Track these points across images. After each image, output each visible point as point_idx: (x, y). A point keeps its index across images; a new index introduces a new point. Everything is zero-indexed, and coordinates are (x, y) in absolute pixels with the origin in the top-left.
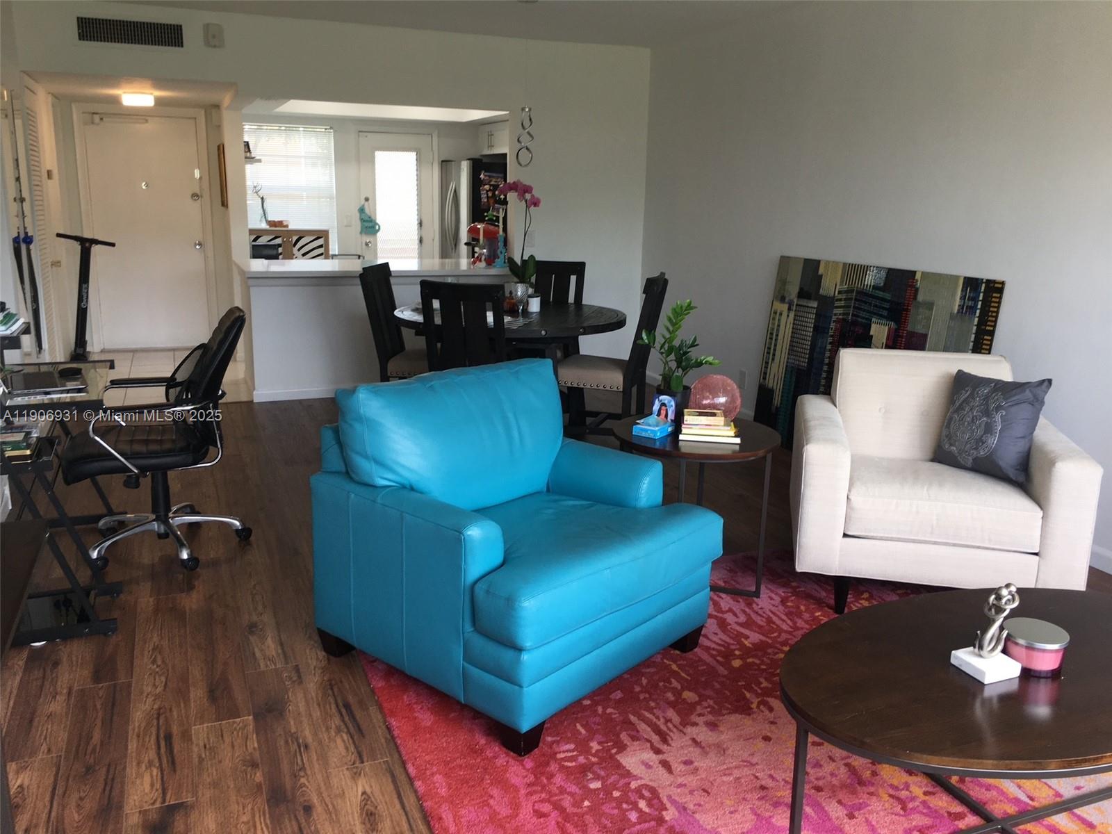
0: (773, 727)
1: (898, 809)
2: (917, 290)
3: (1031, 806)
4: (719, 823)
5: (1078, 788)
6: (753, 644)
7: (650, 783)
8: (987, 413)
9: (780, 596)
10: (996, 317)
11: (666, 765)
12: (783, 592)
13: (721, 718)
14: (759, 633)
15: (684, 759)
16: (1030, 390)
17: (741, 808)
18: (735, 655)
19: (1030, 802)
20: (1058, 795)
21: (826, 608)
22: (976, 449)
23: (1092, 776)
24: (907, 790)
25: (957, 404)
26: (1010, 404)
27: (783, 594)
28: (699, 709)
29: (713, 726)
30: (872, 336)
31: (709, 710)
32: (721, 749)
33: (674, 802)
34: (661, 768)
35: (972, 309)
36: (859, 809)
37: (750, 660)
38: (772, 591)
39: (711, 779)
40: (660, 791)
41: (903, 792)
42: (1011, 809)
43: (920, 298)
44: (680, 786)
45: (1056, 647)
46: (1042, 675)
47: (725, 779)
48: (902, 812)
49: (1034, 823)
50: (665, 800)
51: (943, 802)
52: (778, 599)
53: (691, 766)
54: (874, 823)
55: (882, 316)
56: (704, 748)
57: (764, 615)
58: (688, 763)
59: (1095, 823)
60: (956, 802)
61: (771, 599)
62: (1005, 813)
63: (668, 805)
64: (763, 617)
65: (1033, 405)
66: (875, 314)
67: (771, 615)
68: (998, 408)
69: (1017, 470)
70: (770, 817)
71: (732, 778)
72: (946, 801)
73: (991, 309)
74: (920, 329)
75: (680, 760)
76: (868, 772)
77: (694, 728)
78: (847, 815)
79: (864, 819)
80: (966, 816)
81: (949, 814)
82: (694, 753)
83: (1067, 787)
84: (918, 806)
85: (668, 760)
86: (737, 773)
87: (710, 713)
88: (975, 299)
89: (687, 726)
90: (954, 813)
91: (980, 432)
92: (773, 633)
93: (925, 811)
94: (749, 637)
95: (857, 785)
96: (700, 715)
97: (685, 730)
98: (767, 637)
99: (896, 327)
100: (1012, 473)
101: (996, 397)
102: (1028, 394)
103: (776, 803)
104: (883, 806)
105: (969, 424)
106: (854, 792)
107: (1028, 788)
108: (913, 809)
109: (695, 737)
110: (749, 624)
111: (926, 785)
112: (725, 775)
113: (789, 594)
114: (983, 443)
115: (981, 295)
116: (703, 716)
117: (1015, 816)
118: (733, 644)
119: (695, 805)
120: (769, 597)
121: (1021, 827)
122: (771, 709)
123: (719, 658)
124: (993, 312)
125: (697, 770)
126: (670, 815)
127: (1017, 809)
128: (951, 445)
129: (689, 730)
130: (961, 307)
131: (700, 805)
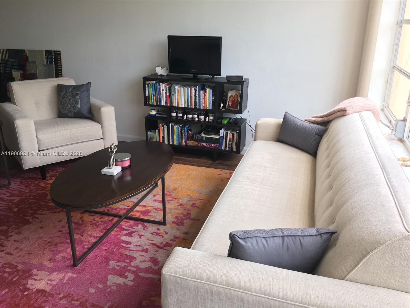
0: (42, 223)
1: (95, 226)
2: (27, 57)
3: (129, 208)
4: (40, 260)
5: (138, 199)
6: (18, 201)
7: (6, 262)
8: (74, 97)
9: (18, 182)
10: (61, 64)
11: (8, 253)
12: (19, 180)
13: (21, 229)
14: (18, 197)
15: (15, 248)
16: (85, 87)
17: (45, 252)
18: (13, 207)
19: (128, 207)
20: (134, 202)
21: (39, 180)
22: (74, 110)
23: (139, 194)
24: (95, 220)
25: (62, 96)
26: (80, 92)
27: (19, 181)
28: (10, 230)
29: (19, 233)
30: (14, 77)
31: (14, 229)
32: (27, 239)
33: (19, 263)
34: (7, 256)
35: (51, 62)
36: (84, 232)
37: (20, 207)
38: (15, 181)
39: (29, 249)
40: (12, 262)
41: (94, 221)
42: (125, 212)
43: (30, 59)
44: (18, 257)
45: (128, 158)
46: (127, 168)
47: (34, 246)
48: (96, 227)
49: (132, 212)
50: (15, 264)
51: (106, 218)
52: (18, 183)
53: (19, 249)
54: (90, 234)
55: (16, 69)
56: (20, 241)
57: (17, 190)
58: (17, 249)
59: (146, 205)
60: (110, 217)
61: (16, 184)
62: (124, 213)
63: (18, 265)
64: (16, 191)
65: (87, 91)
66: (12, 68)
67: (19, 189)
68: (77, 95)
69: (89, 114)
70: (57, 249)
71: (36, 245)
72: (107, 218)
73: (58, 61)
74: (33, 72)
75: (13, 249)
76: (80, 221)
77: (12, 237)
78: (81, 236)
79: (87, 234)
80: (114, 219)
81: (110, 221)
82: (17, 245)
83: (134, 199)
84: (100, 223)
85: (8, 252)
86: (37, 243)
87: (15, 230)
88: (51, 58)
89: (9, 238)
90: (111, 220)
91: (73, 104)
92: (23, 195)
93: (102, 223)
94: (15, 200)
95: (79, 226)
96: (12, 232)
97: (9, 239)
98: (22, 197)
99: (23, 72)
100: (87, 115)
101: (75, 91)
102: (85, 88)
103: (56, 244)
104: (90, 228)
105: (69, 102)
106: (80, 229)
107: (126, 204)
108: (99, 224)
109: (14, 239)
110: (12, 195)
111: (99, 216)
112: (33, 245)
113: (22, 180)
114: (76, 107)
115: (53, 56)
116: (13, 231)
117: (126, 213)
118: (10, 204)
119: (28, 260)
120: (15, 183)
121: (129, 215)
122: (38, 218)
123: (7, 211)
124: (59, 62)
125: (22, 249)
126: (20, 267)
127: (126, 211)
128: (64, 110)
129: (10, 238)
130: (47, 62)
131: (30, 259)
